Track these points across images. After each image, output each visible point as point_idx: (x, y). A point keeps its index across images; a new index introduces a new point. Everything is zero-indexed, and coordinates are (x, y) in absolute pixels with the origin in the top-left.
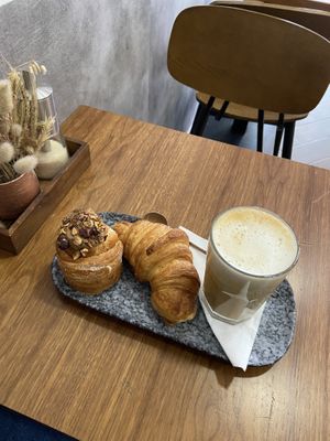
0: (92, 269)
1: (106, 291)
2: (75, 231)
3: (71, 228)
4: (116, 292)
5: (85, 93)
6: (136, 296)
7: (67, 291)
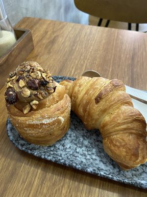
0: (45, 121)
1: (59, 141)
2: (22, 83)
3: (18, 81)
4: (67, 141)
5: (27, 9)
6: (86, 142)
7: (22, 145)
